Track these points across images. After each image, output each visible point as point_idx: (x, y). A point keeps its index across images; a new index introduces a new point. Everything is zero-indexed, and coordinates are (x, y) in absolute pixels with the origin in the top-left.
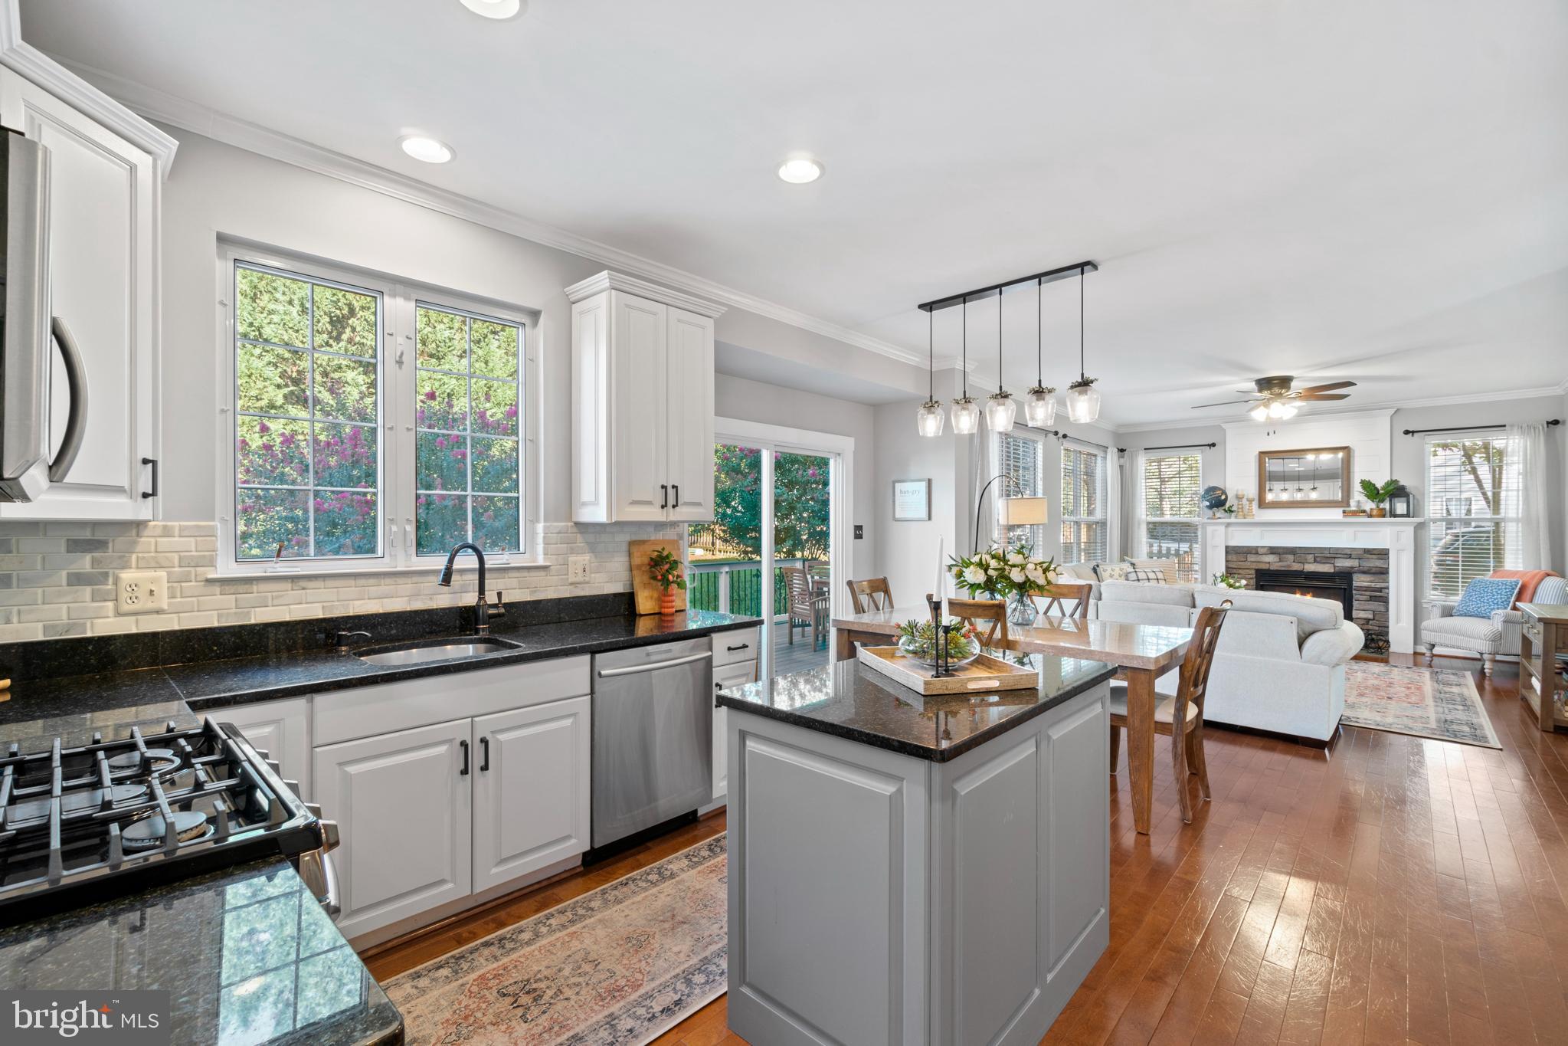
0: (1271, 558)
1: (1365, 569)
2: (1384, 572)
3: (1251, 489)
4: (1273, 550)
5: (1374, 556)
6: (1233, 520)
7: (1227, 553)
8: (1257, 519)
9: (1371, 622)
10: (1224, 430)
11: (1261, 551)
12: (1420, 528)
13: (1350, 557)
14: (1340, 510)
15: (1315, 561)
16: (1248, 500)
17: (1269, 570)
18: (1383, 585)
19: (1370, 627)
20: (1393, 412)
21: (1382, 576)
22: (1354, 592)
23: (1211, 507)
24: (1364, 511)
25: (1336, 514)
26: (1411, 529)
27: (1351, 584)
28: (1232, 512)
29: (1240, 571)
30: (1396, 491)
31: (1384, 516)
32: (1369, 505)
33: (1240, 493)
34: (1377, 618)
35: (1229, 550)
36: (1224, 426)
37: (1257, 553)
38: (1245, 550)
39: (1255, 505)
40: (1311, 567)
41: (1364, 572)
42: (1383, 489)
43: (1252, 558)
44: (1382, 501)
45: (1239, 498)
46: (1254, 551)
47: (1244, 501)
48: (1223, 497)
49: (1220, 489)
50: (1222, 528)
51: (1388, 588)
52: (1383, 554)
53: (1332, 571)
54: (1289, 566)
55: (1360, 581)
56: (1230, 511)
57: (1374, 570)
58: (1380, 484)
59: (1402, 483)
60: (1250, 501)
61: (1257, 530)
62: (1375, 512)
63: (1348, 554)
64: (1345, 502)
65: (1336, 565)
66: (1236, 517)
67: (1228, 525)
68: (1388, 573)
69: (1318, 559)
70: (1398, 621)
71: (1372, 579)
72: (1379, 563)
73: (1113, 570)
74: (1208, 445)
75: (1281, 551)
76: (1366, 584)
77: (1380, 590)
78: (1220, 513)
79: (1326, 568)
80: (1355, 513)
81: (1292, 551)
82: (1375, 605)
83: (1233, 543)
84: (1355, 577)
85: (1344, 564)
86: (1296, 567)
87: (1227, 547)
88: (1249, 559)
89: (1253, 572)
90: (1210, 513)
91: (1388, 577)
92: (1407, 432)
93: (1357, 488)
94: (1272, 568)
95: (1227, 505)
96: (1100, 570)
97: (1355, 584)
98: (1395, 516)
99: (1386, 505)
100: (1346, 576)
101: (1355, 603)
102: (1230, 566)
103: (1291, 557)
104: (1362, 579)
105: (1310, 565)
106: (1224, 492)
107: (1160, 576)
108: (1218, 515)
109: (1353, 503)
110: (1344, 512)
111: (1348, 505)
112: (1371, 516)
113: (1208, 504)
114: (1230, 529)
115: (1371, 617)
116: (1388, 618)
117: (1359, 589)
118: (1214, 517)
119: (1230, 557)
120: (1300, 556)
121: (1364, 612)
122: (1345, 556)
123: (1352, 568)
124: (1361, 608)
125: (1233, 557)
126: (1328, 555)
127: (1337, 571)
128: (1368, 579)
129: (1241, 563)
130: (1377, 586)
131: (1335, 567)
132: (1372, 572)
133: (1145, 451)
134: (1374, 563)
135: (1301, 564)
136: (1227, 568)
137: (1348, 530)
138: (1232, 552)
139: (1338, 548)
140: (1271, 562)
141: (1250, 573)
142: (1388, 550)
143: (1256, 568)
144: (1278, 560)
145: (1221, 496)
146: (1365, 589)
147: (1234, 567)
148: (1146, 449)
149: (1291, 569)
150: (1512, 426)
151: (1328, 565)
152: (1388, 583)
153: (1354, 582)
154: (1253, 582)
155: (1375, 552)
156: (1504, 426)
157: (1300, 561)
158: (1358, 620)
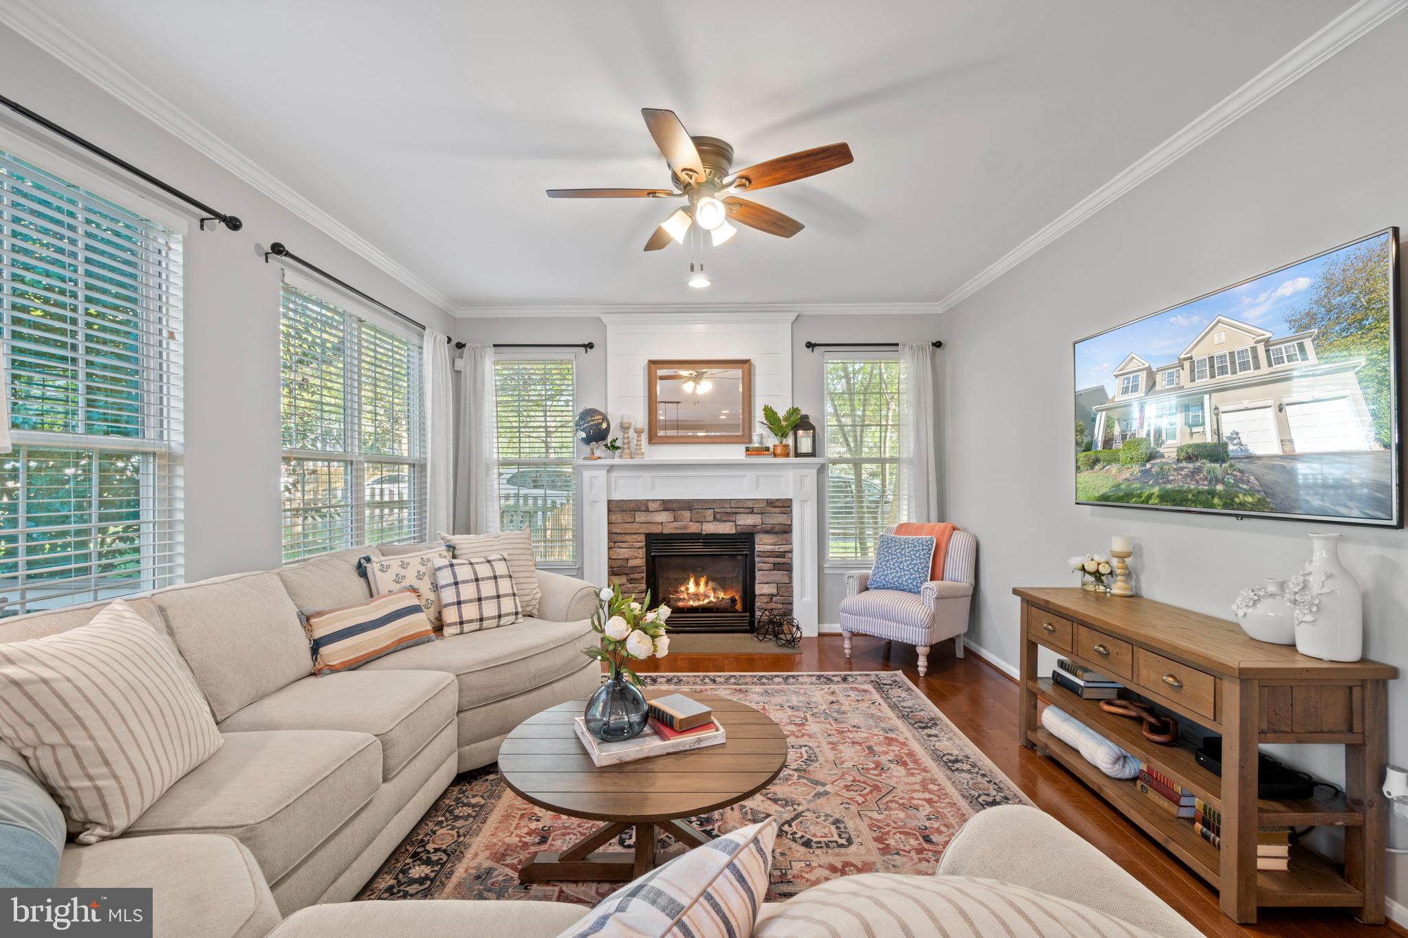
0: (663, 517)
1: (768, 527)
2: (786, 530)
3: (639, 418)
4: (667, 505)
5: (777, 510)
6: (617, 461)
7: (609, 510)
8: (646, 460)
9: (774, 599)
10: (604, 326)
11: (652, 506)
12: (822, 469)
13: (752, 512)
14: (742, 448)
15: (715, 519)
16: (636, 431)
17: (661, 534)
18: (785, 548)
19: (774, 606)
20: (793, 316)
21: (786, 536)
22: (757, 559)
23: (588, 441)
24: (767, 449)
25: (736, 453)
26: (814, 472)
27: (753, 549)
28: (617, 448)
29: (627, 538)
31: (787, 455)
32: (772, 441)
33: (625, 421)
34: (780, 593)
35: (614, 507)
36: (604, 318)
37: (647, 510)
38: (632, 506)
39: (644, 437)
40: (710, 528)
41: (767, 532)
42: (786, 419)
43: (641, 517)
44: (784, 435)
45: (624, 428)
46: (641, 506)
47: (631, 433)
48: (604, 426)
49: (600, 413)
50: (603, 474)
51: (791, 551)
52: (785, 506)
53: (733, 531)
54: (685, 527)
55: (763, 544)
56: (614, 447)
57: (777, 528)
58: (781, 413)
59: (804, 411)
60: (639, 432)
61: (647, 476)
62: (779, 451)
63: (749, 507)
64: (746, 437)
65: (738, 523)
66: (621, 457)
67: (611, 468)
68: (791, 531)
69: (718, 516)
70: (802, 595)
71: (775, 540)
72: (783, 519)
73: (404, 566)
74: (584, 346)
75: (675, 505)
76: (769, 548)
77: (782, 555)
78: (600, 451)
79: (726, 528)
80: (758, 452)
81: (688, 505)
82: (779, 576)
83: (617, 496)
84: (758, 538)
85: (747, 521)
86: (694, 528)
87: (609, 502)
88: (637, 520)
89: (643, 537)
90: (586, 449)
91: (791, 537)
92: (810, 345)
93: (759, 415)
94: (665, 532)
95: (610, 439)
96: (373, 569)
97: (758, 548)
98: (797, 455)
99: (790, 441)
100: (746, 539)
101: (758, 574)
102: (615, 530)
103: (687, 514)
104: (765, 541)
105: (709, 524)
106: (605, 419)
107: (501, 569)
108: (598, 453)
109: (755, 438)
110: (747, 449)
111: (750, 441)
112: (775, 455)
113: (584, 435)
114: (614, 474)
115: (774, 591)
116: (792, 592)
117: (764, 554)
118: (592, 457)
119: (613, 517)
120: (697, 512)
121: (767, 585)
122: (748, 511)
123: (755, 526)
124: (765, 580)
125: (617, 517)
126: (729, 510)
127: (739, 531)
128: (771, 541)
129: (627, 525)
130: (781, 550)
131: (736, 525)
132: (776, 530)
133: (493, 348)
134: (777, 519)
135: (699, 524)
136: (610, 533)
137: (751, 475)
138: (616, 509)
139: (739, 501)
140: (664, 522)
141: (639, 539)
142: (791, 500)
143: (647, 532)
144: (673, 520)
145: (601, 424)
146: (768, 554)
147: (618, 531)
148: (495, 346)
149: (688, 531)
150: (904, 345)
151: (729, 524)
152: (791, 544)
153: (756, 546)
154: (642, 553)
155: (778, 504)
156: (897, 345)
157: (698, 520)
158: (762, 597)
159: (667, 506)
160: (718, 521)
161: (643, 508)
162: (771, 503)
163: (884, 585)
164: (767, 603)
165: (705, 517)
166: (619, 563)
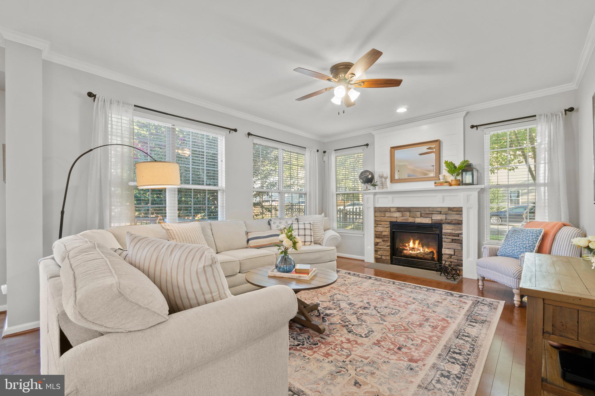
0: (397, 214)
1: (449, 221)
2: (459, 223)
3: (387, 172)
5: (454, 213)
6: (377, 190)
7: (375, 212)
8: (389, 190)
9: (453, 257)
10: (374, 136)
11: (392, 210)
12: (481, 192)
13: (441, 213)
14: (433, 182)
15: (421, 216)
17: (396, 222)
18: (459, 232)
19: (452, 260)
20: (464, 114)
21: (459, 226)
22: (443, 236)
23: (365, 183)
24: (447, 182)
25: (430, 185)
26: (476, 193)
27: (441, 231)
28: (377, 185)
29: (382, 223)
30: (467, 168)
31: (458, 185)
32: (451, 178)
33: (381, 174)
34: (456, 254)
35: (377, 210)
36: (374, 133)
38: (384, 210)
39: (388, 180)
41: (449, 223)
42: (458, 167)
43: (388, 214)
45: (381, 177)
46: (387, 210)
47: (383, 179)
48: (370, 176)
50: (371, 196)
51: (462, 234)
52: (459, 211)
53: (430, 222)
54: (407, 219)
55: (447, 229)
56: (375, 185)
57: (454, 222)
58: (457, 164)
59: (471, 162)
60: (386, 178)
61: (390, 196)
62: (453, 182)
63: (439, 211)
64: (437, 176)
65: (433, 218)
66: (379, 189)
67: (375, 194)
68: (462, 224)
69: (423, 215)
70: (468, 257)
71: (453, 228)
72: (457, 217)
74: (365, 145)
75: (402, 210)
76: (450, 231)
77: (458, 235)
78: (369, 186)
79: (427, 221)
80: (441, 184)
81: (409, 210)
82: (455, 246)
83: (378, 205)
84: (444, 226)
85: (437, 217)
86: (411, 220)
87: (375, 208)
88: (386, 215)
89: (388, 223)
90: (364, 186)
91: (462, 226)
93: (444, 167)
94: (398, 221)
95: (374, 181)
97: (444, 231)
98: (463, 184)
99: (460, 177)
100: (438, 226)
101: (444, 244)
103: (408, 214)
104: (447, 227)
105: (419, 219)
106: (371, 173)
107: (308, 226)
108: (369, 188)
109: (441, 177)
110: (435, 183)
111: (439, 179)
112: (451, 185)
113: (362, 181)
114: (377, 196)
115: (452, 253)
116: (462, 254)
117: (446, 234)
118: (367, 189)
119: (376, 214)
120: (413, 213)
121: (448, 250)
122: (438, 213)
123: (442, 220)
124: (447, 247)
125: (378, 214)
126: (428, 212)
127: (433, 222)
128: (451, 228)
129: (382, 218)
130: (456, 233)
131: (432, 220)
132: (453, 223)
133: (334, 151)
134: (454, 217)
135: (414, 218)
136: (375, 221)
137: (440, 195)
138: (378, 211)
139: (434, 208)
140: (398, 217)
141: (387, 224)
142: (462, 208)
143: (390, 221)
144: (401, 216)
145: (368, 176)
146: (449, 234)
147: (378, 220)
148: (335, 150)
149: (408, 221)
150: (540, 115)
151: (428, 219)
152: (462, 230)
153: (443, 230)
154: (388, 230)
155: (455, 210)
156: (535, 116)
157: (413, 216)
158: (445, 255)
159: (399, 210)
160: (423, 217)
161: (389, 210)
162: (450, 209)
163: (505, 254)
164: (448, 258)
165: (416, 215)
166: (378, 233)
